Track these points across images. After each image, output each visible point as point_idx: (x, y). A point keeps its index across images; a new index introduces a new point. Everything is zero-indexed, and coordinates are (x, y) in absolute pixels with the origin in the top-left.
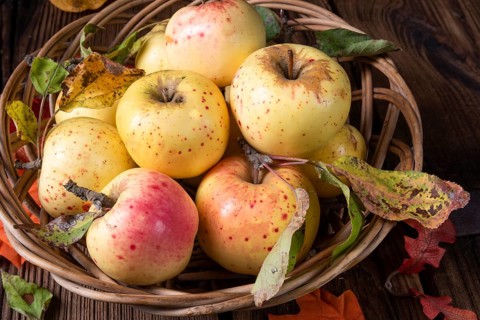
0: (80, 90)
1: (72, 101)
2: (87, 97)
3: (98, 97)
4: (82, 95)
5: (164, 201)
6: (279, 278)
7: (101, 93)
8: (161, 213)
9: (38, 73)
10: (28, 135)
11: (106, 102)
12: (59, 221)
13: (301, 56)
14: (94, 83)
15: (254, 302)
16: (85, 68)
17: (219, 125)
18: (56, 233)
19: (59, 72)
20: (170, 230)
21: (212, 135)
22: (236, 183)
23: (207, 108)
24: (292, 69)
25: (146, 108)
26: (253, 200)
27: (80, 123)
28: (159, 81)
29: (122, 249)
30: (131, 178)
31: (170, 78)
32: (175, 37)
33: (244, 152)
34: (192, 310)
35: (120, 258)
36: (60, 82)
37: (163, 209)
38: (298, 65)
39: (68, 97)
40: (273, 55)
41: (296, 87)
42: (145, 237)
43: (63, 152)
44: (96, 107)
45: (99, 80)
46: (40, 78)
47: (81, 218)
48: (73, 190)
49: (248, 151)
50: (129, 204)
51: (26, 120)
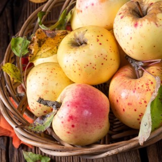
0: (38, 49)
1: (35, 56)
2: (43, 52)
3: (48, 51)
4: (40, 52)
5: (85, 99)
6: (149, 128)
7: (49, 48)
8: (84, 106)
9: (15, 46)
10: (17, 79)
11: (53, 52)
12: (38, 120)
13: (146, 3)
14: (44, 44)
15: (139, 143)
16: (37, 38)
17: (109, 51)
18: (37, 126)
19: (25, 43)
20: (91, 113)
21: (106, 58)
22: (125, 81)
23: (100, 44)
24: (141, 11)
25: (69, 52)
26: (134, 88)
27: (41, 66)
28: (75, 35)
29: (68, 128)
30: (68, 90)
31: (80, 32)
32: (80, 9)
33: (129, 62)
34: (108, 153)
35: (68, 133)
36: (27, 48)
37: (85, 103)
38: (145, 8)
39: (33, 55)
40: (130, 6)
41: (143, 22)
42: (78, 120)
43: (35, 84)
44: (48, 56)
45: (47, 42)
46: (16, 48)
47: (49, 116)
48: (42, 102)
49: (130, 62)
50: (67, 104)
51: (14, 71)
